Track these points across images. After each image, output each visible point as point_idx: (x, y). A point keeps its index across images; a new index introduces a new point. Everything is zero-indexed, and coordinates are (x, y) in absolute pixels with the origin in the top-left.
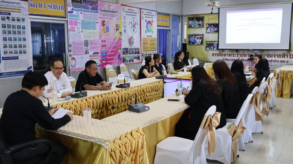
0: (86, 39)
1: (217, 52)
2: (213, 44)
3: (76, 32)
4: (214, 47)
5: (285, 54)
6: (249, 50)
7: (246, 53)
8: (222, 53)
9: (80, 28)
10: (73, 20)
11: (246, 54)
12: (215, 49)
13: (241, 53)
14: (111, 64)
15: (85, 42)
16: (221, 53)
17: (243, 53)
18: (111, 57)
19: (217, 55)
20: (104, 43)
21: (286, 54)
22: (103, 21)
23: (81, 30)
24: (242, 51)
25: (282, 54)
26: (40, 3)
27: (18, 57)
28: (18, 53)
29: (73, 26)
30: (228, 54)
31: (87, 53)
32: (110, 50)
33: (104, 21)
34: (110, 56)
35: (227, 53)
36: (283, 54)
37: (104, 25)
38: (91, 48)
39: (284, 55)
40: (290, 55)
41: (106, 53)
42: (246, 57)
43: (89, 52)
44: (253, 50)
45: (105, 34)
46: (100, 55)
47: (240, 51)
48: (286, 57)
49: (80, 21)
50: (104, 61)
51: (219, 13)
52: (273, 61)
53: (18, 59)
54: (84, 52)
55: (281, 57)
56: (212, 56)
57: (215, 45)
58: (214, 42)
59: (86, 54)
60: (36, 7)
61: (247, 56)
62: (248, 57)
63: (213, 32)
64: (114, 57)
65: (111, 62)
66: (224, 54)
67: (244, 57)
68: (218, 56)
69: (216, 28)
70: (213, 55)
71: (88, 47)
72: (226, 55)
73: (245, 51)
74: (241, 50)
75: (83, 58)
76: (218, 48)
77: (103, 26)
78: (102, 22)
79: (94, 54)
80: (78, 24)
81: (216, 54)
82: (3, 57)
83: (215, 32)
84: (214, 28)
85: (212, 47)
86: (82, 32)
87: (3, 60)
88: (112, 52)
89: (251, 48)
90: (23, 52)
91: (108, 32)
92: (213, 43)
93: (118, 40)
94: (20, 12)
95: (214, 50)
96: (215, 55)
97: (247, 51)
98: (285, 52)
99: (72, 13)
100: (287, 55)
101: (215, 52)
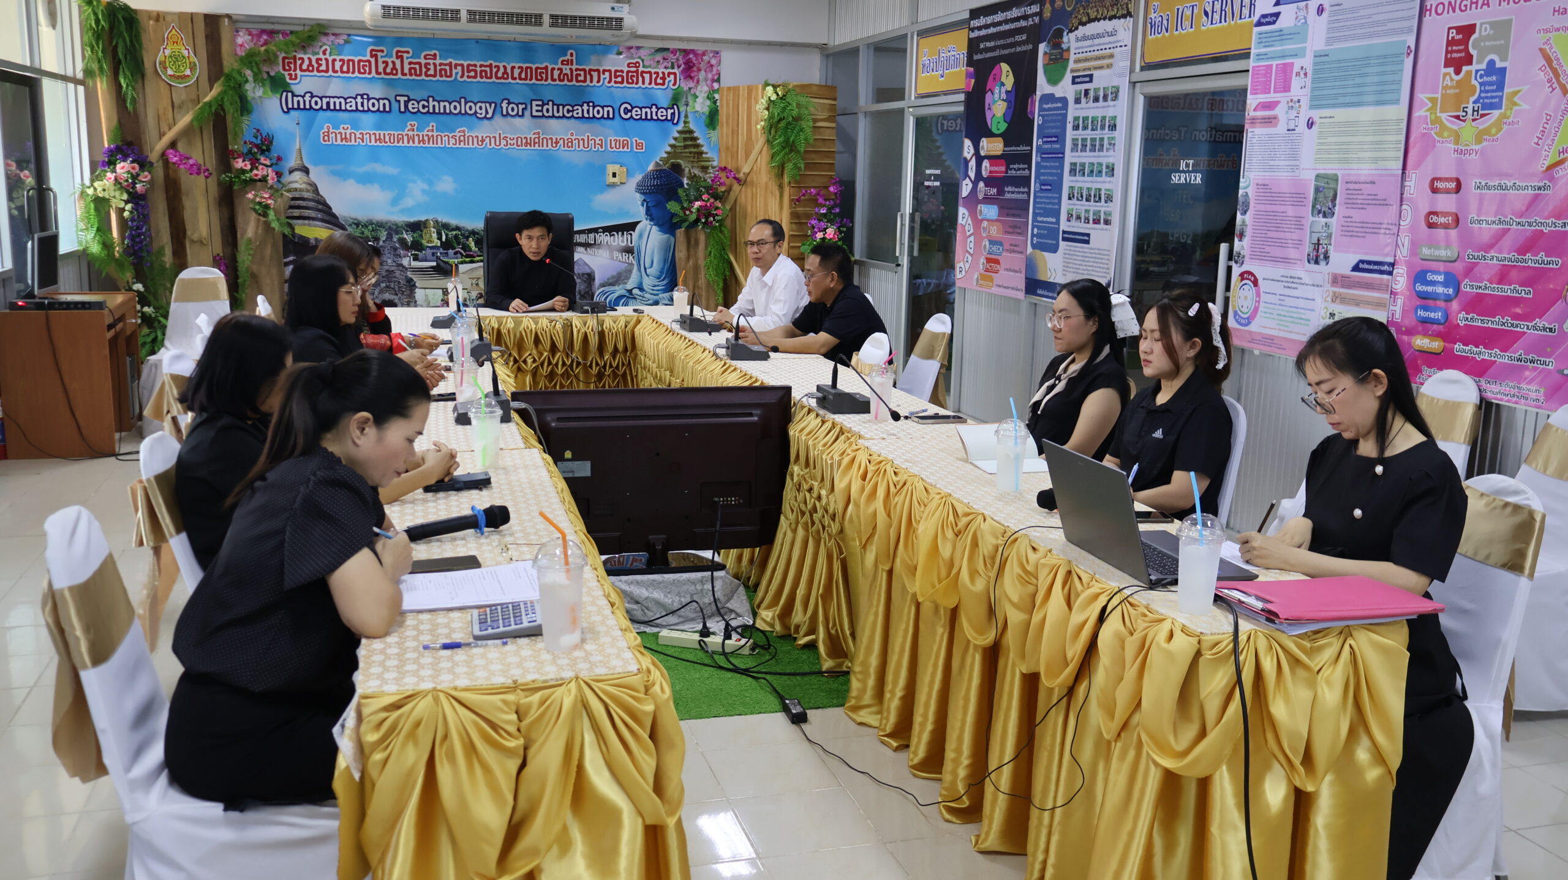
0: (1329, 169)
3: (1281, 128)
10: (1274, 63)
15: (1317, 190)
20: (1446, 203)
22: (1459, 29)
23: (1305, 114)
26: (1178, 9)
31: (1318, 256)
32: (1495, 259)
33: (1468, 30)
34: (1477, 304)
37: (1469, 60)
38: (1348, 231)
41: (1452, 280)
43: (1332, 254)
45: (1468, 130)
46: (1401, 280)
49: (1306, 62)
50: (1425, 334)
53: (1087, 242)
54: (1308, 248)
59: (1317, 262)
60: (1167, 31)
64: (1522, 326)
71: (1333, 221)
75: (1293, 282)
77: (1458, 72)
78: (1450, 43)
79: (1356, 268)
80: (1296, 83)
82: (1064, 232)
86: (1310, 124)
87: (1064, 239)
88: (1503, 276)
90: (1102, 221)
91: (1496, 113)
99: (1274, 23)
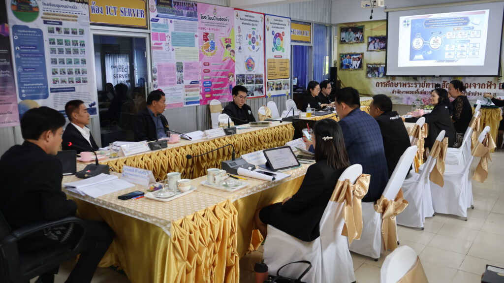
0: (179, 61)
1: (384, 80)
2: (378, 68)
3: (164, 50)
4: (379, 73)
5: (491, 83)
6: (433, 76)
7: (429, 81)
8: (391, 82)
9: (170, 44)
10: (159, 32)
11: (429, 83)
12: (381, 75)
13: (421, 81)
14: (218, 98)
15: (177, 66)
16: (389, 81)
17: (425, 82)
18: (218, 89)
19: (383, 85)
20: (207, 68)
21: (493, 83)
22: (205, 33)
23: (171, 47)
24: (424, 78)
25: (486, 83)
26: (107, 7)
27: (74, 88)
28: (75, 82)
29: (159, 42)
30: (401, 83)
31: (180, 81)
32: (217, 77)
33: (207, 34)
34: (216, 86)
35: (399, 82)
36: (488, 82)
37: (208, 40)
38: (188, 75)
39: (489, 84)
40: (500, 84)
41: (210, 83)
42: (429, 87)
43: (184, 81)
44: (441, 76)
45: (209, 53)
46: (200, 84)
47: (420, 78)
48: (493, 87)
49: (169, 34)
50: (207, 94)
51: (387, 20)
52: (471, 94)
53: (74, 91)
54: (177, 80)
55: (484, 88)
56: (377, 86)
57: (381, 70)
58: (380, 64)
59: (180, 83)
60: (102, 13)
61: (431, 86)
62: (433, 87)
63: (378, 50)
64: (223, 88)
65: (218, 95)
66: (395, 83)
67: (427, 87)
68: (385, 86)
69: (382, 43)
70: (378, 84)
71: (183, 73)
72: (397, 84)
73: (428, 78)
74: (422, 76)
75: (174, 89)
76: (385, 75)
77: (206, 42)
78: (204, 36)
79: (191, 83)
80: (167, 39)
81: (382, 83)
82: (51, 89)
83: (381, 49)
84: (379, 43)
85: (376, 73)
86: (173, 50)
87: (51, 92)
88: (219, 80)
89: (437, 74)
90: (82, 81)
91: (214, 50)
92: (378, 66)
93: (230, 62)
94: (76, 21)
95: (379, 76)
96: (380, 85)
97: (430, 78)
98: (491, 79)
99: (157, 21)
100: (495, 84)
101: (380, 81)
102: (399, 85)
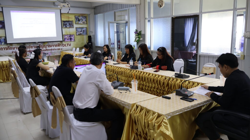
1: (5, 46)
4: (1, 42)
5: (59, 44)
6: (35, 43)
11: (32, 46)
12: (3, 44)
16: (9, 47)
17: (30, 45)
19: (5, 49)
21: (60, 44)
25: (57, 44)
39: (59, 45)
40: (63, 44)
42: (32, 48)
44: (38, 42)
47: (27, 44)
48: (60, 46)
51: (2, 12)
56: (1, 50)
57: (2, 40)
62: (34, 48)
66: (13, 47)
98: (59, 43)
100: (61, 45)
101: (3, 47)
102: (15, 48)
